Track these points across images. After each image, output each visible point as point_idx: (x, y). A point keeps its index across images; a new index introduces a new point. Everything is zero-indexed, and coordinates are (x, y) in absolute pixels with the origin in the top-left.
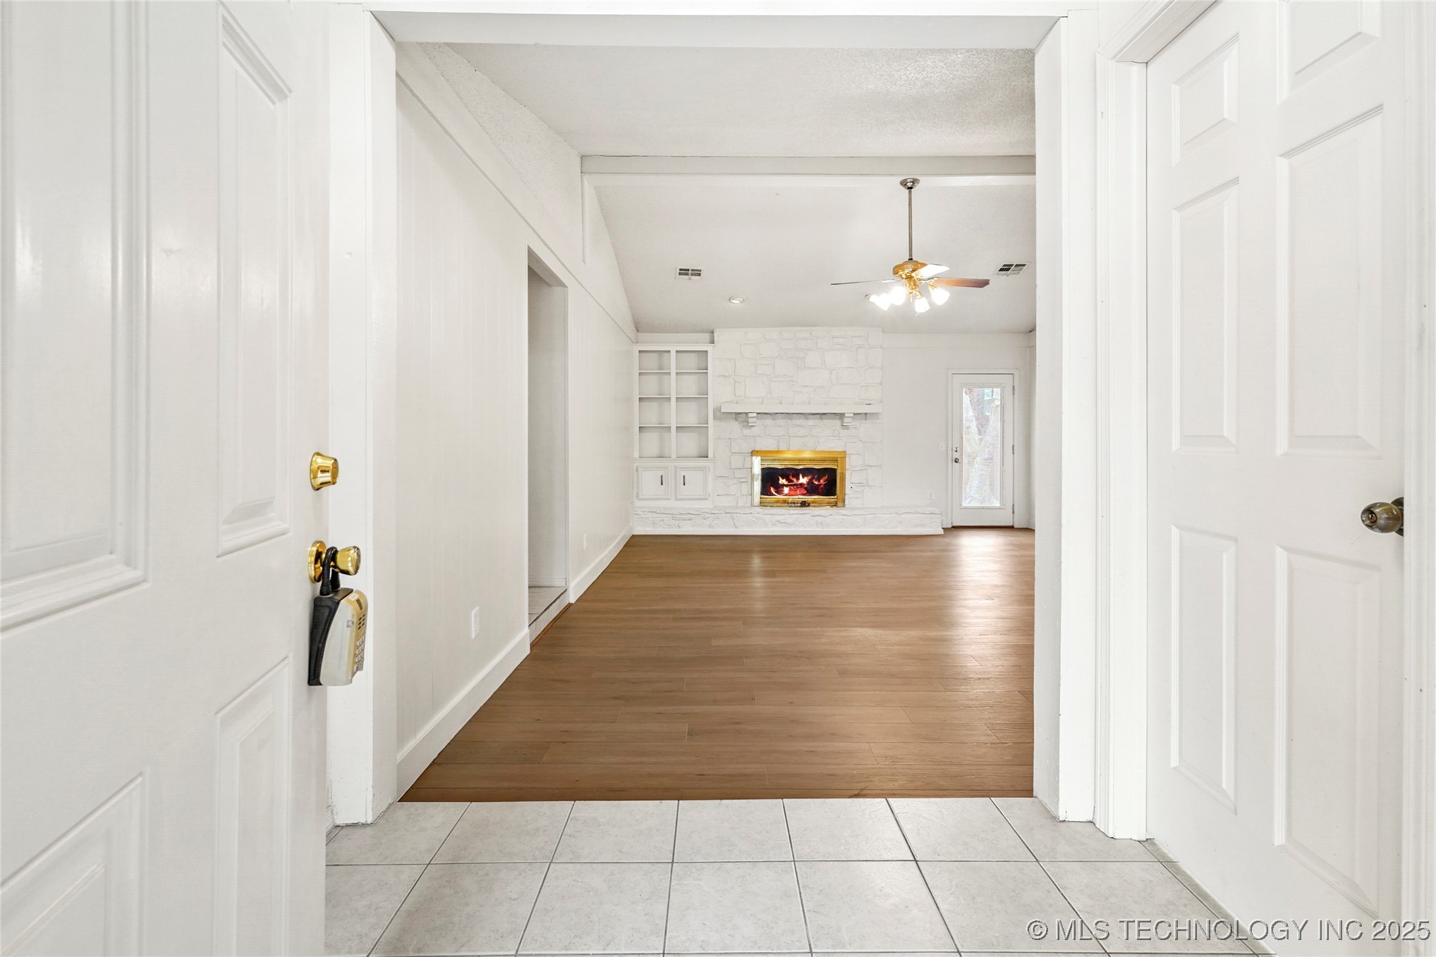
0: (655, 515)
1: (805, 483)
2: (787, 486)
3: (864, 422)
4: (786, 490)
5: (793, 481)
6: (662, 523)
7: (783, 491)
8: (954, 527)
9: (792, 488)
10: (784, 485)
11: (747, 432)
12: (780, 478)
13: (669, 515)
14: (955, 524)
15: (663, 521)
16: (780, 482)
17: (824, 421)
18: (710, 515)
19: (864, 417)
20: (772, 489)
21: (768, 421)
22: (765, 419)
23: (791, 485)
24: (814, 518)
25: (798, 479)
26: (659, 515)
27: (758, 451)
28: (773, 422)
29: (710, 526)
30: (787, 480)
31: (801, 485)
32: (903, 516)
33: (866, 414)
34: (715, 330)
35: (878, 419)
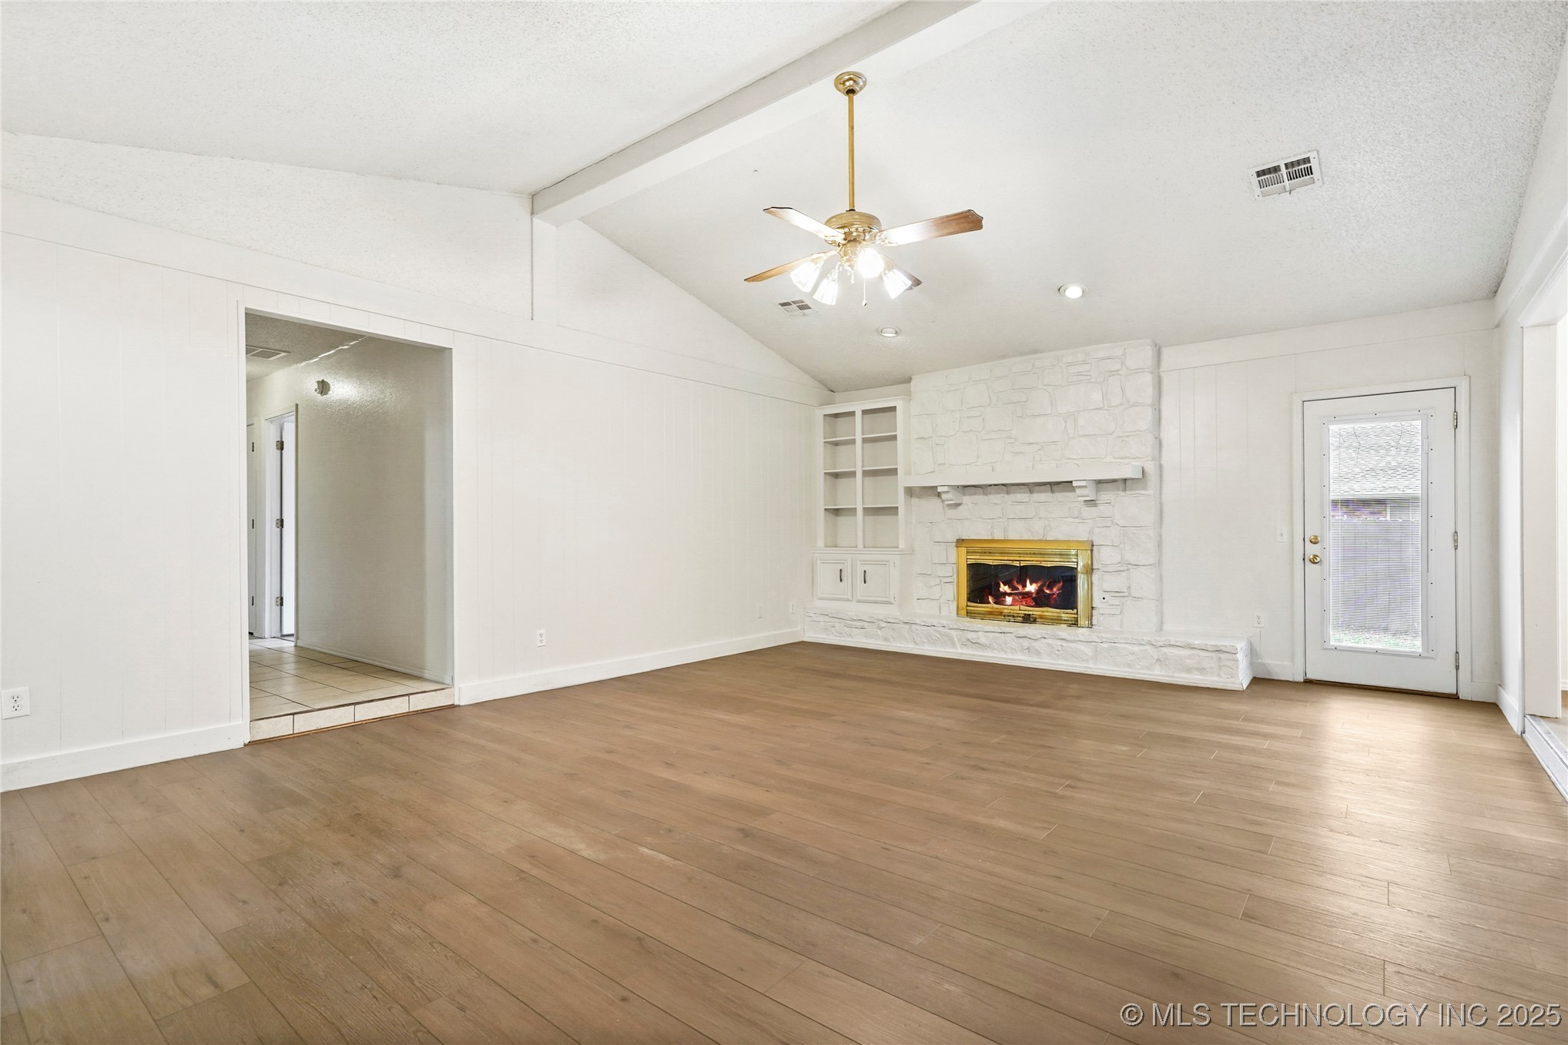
0: (827, 619)
1: (1033, 591)
2: (1009, 595)
3: (1123, 494)
4: (1009, 600)
5: (1018, 589)
6: (833, 630)
7: (1005, 601)
8: (1309, 682)
9: (1017, 597)
10: (1005, 594)
11: (951, 513)
12: (1002, 585)
13: (841, 620)
14: (1313, 675)
15: (834, 627)
16: (1001, 589)
17: (1057, 494)
18: (885, 625)
19: (1121, 485)
20: (990, 599)
21: (979, 498)
22: (975, 494)
23: (1016, 594)
24: (1021, 640)
25: (1024, 586)
26: (831, 620)
27: (963, 540)
28: (986, 497)
29: (886, 639)
30: (1009, 587)
31: (1029, 594)
32: (1165, 650)
33: (1125, 480)
34: (913, 377)
35: (1144, 488)
